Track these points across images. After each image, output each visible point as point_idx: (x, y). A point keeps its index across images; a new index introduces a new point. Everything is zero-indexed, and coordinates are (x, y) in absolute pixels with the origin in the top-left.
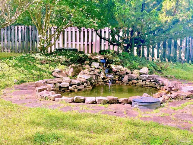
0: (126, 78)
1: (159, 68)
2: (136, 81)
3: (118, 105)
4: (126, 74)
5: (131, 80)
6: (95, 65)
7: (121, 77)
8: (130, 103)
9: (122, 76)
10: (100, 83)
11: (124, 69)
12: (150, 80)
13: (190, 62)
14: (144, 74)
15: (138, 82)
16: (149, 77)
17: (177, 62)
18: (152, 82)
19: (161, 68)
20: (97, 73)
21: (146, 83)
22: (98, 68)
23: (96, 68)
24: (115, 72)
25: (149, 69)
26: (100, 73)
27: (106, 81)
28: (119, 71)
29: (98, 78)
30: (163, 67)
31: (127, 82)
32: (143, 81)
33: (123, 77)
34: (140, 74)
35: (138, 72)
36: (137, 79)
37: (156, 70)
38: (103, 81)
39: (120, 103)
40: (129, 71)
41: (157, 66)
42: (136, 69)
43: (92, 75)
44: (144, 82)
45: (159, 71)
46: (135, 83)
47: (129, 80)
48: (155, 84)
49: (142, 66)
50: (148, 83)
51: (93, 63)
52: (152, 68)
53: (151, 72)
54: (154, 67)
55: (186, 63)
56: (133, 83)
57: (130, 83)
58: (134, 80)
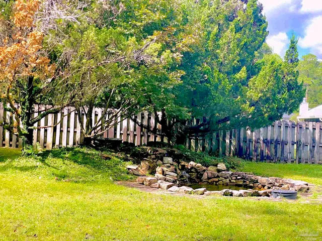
0: (205, 176)
1: (231, 163)
2: (217, 180)
4: (204, 172)
5: (210, 178)
6: (169, 160)
7: (199, 175)
9: (201, 173)
11: (199, 165)
12: (236, 177)
14: (223, 171)
15: (219, 181)
16: (233, 174)
18: (239, 179)
20: (174, 170)
21: (231, 181)
23: (171, 164)
24: (189, 169)
25: (226, 165)
26: (176, 170)
28: (195, 167)
32: (225, 178)
33: (202, 175)
34: (219, 171)
35: (215, 169)
36: (218, 177)
39: (261, 196)
40: (204, 168)
44: (228, 179)
46: (216, 182)
48: (244, 182)
50: (235, 181)
56: (214, 181)
57: (210, 181)
58: (215, 177)
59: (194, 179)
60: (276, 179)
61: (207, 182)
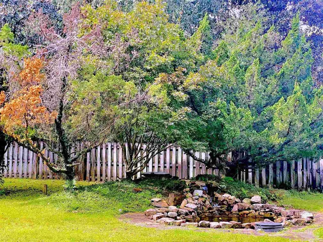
0: (235, 208)
1: (273, 196)
2: (247, 212)
3: (242, 229)
4: (235, 204)
5: (241, 211)
6: (199, 193)
7: (230, 207)
8: (253, 228)
9: (232, 205)
10: (206, 214)
11: (232, 197)
12: (265, 209)
13: (309, 189)
14: (256, 203)
15: (250, 213)
16: (263, 207)
17: (293, 190)
18: (267, 212)
19: (275, 196)
20: (202, 203)
21: (260, 213)
22: (202, 197)
23: (199, 197)
24: (221, 202)
25: (262, 198)
26: (204, 202)
27: (212, 212)
28: (227, 200)
29: (203, 208)
30: (277, 195)
31: (238, 213)
32: (256, 211)
33: (232, 207)
34: (252, 203)
35: (249, 201)
36: (249, 209)
37: (269, 198)
38: (209, 212)
39: (244, 228)
40: (237, 200)
41: (270, 193)
42: (245, 197)
43: (196, 204)
44: (258, 212)
45: (273, 200)
46: (247, 214)
47: (239, 211)
48: (271, 214)
49: (252, 194)
50: (263, 214)
51: (195, 191)
52: (265, 196)
53: (264, 202)
54: (267, 195)
55: (304, 192)
56: (244, 214)
57: (240, 213)
58: (245, 210)
59: (224, 212)
60: (294, 212)
61: (238, 214)
